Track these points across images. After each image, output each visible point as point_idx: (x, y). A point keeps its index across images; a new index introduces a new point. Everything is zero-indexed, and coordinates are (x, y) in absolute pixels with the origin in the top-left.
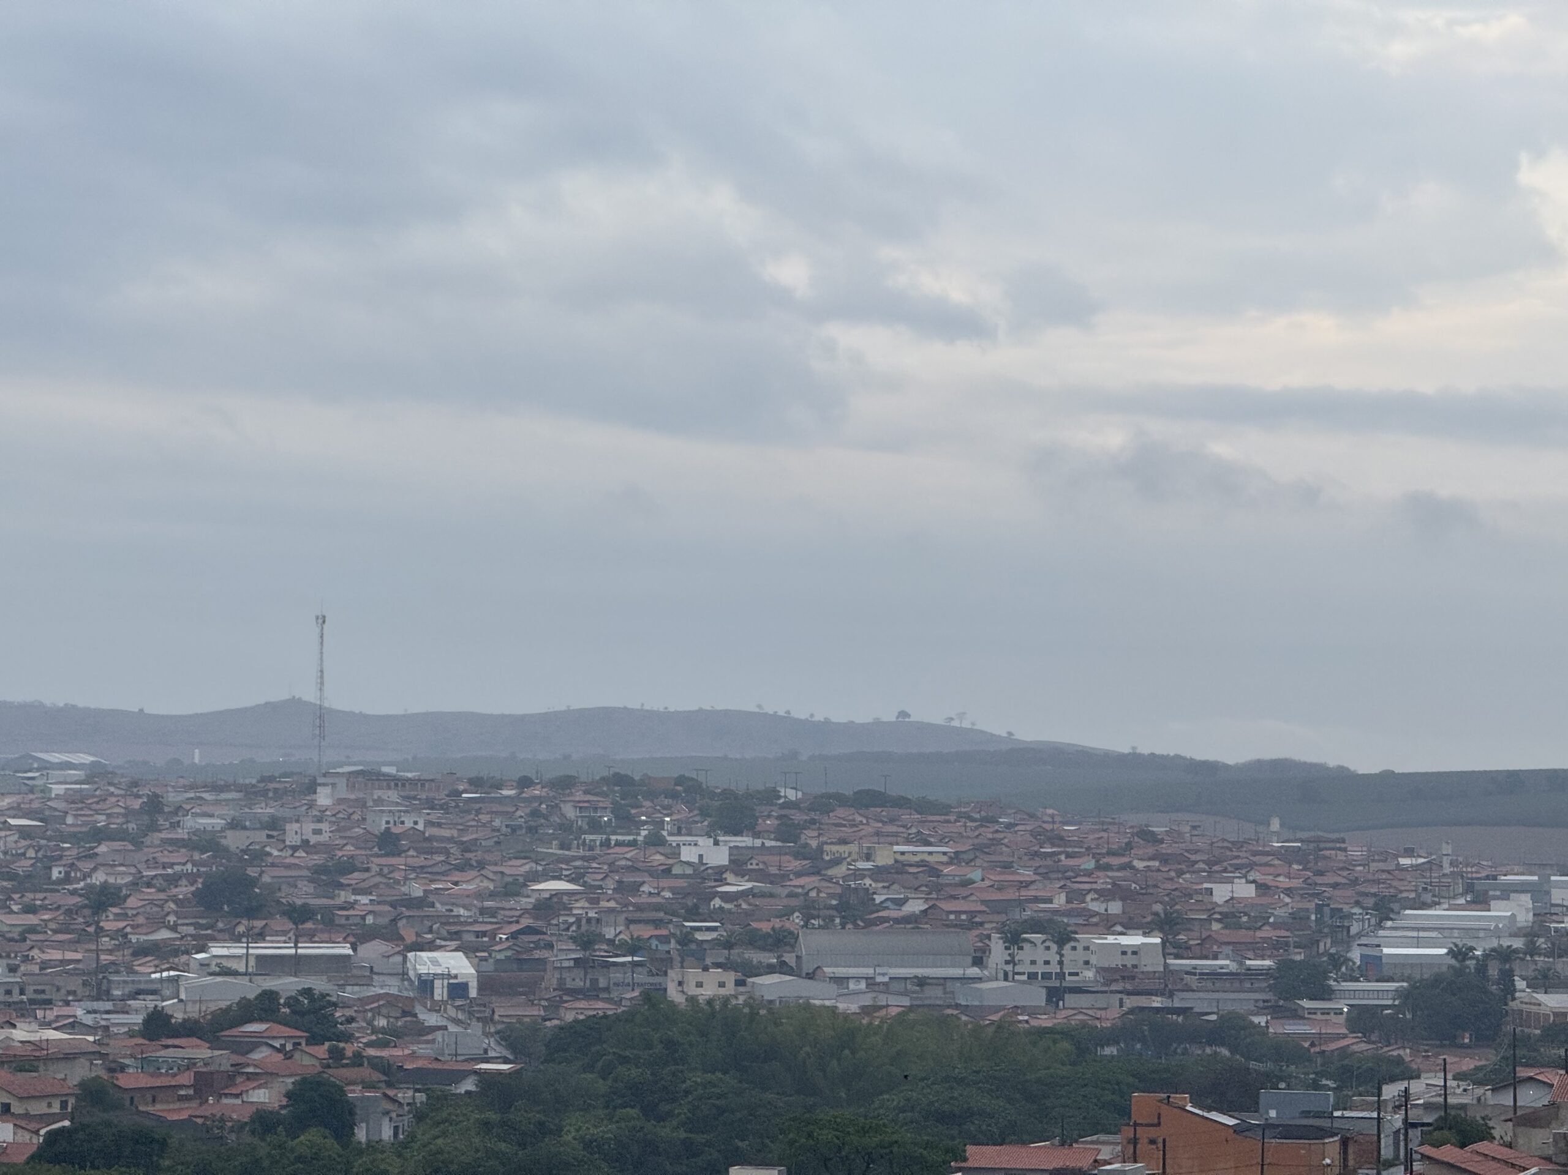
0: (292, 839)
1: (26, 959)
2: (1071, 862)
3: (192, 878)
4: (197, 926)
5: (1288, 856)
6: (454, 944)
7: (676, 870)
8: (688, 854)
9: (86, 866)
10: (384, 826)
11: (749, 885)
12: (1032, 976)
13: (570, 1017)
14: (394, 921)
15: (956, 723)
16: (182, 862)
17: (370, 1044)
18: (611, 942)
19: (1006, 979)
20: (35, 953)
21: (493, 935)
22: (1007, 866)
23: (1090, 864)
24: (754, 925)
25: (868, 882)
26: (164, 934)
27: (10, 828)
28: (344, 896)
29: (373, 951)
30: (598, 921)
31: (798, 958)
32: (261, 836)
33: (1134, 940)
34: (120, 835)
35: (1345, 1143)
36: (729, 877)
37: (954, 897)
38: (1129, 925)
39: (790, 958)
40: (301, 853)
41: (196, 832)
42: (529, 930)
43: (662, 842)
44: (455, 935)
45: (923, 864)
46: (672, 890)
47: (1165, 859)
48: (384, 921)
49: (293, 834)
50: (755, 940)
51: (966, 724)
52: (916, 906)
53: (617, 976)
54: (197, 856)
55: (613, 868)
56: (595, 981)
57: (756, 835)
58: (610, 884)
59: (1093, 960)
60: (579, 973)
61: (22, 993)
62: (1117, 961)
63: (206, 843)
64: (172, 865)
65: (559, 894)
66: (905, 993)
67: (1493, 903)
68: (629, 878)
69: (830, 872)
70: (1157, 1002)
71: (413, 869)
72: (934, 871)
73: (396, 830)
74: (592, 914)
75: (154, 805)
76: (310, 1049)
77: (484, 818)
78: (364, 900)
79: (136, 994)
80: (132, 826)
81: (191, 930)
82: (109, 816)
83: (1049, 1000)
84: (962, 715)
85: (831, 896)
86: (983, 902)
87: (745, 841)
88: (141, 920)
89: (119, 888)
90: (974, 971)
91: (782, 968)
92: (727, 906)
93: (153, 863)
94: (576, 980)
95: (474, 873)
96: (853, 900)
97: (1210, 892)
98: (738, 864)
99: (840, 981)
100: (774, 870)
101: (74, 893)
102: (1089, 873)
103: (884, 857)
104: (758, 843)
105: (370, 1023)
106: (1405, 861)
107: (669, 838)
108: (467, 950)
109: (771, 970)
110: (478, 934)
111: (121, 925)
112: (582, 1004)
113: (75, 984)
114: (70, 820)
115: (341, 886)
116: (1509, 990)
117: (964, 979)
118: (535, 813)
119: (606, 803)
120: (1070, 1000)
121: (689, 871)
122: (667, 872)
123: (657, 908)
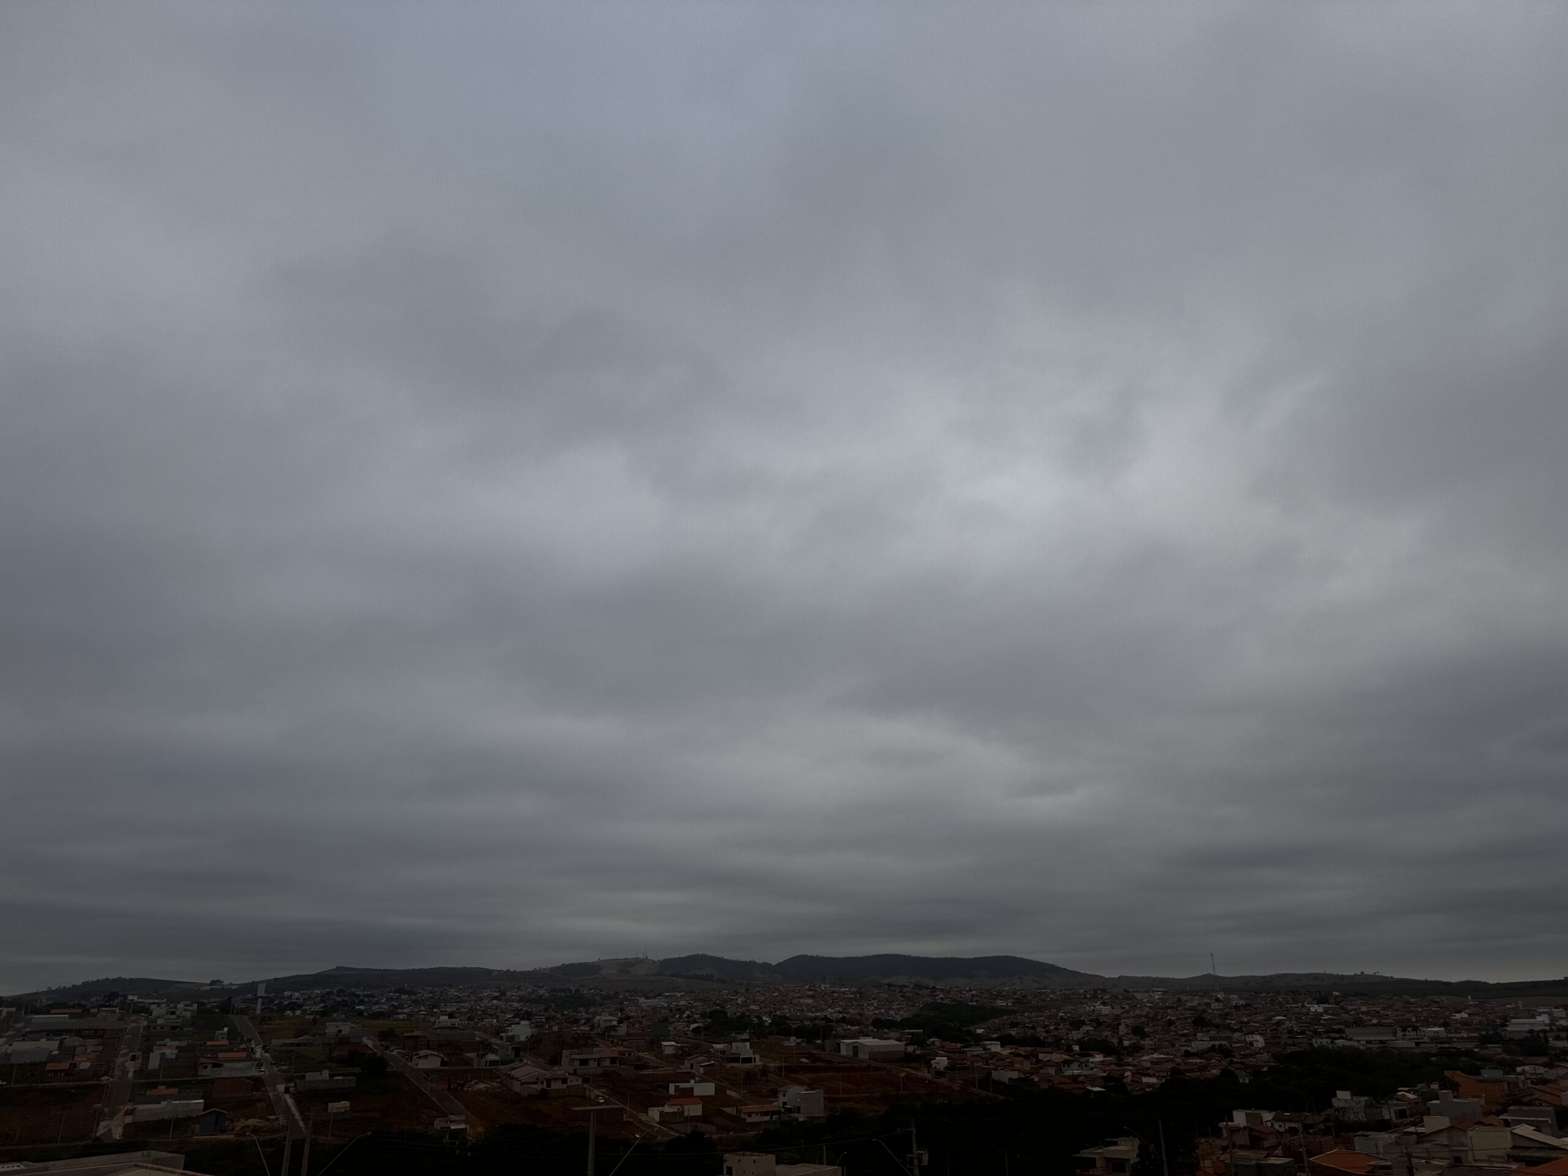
0: (1213, 1008)
1: (1155, 1038)
2: (1415, 1009)
3: (1191, 1018)
4: (1194, 1029)
5: (1475, 1006)
6: (1257, 1033)
7: (1310, 1013)
8: (1312, 1009)
9: (1166, 1015)
10: (1234, 1004)
11: (1330, 1017)
12: (1410, 1039)
13: (1289, 1051)
14: (1241, 1028)
15: (1377, 974)
16: (1188, 1014)
17: (1240, 1058)
18: (1297, 1032)
19: (1403, 1039)
20: (1156, 1036)
21: (1266, 1030)
22: (1398, 1010)
23: (1420, 1010)
24: (1333, 1027)
25: (1361, 1016)
26: (1186, 1031)
27: (1146, 1006)
28: (1228, 1021)
29: (1237, 1035)
30: (1292, 1027)
31: (1346, 1036)
32: (1205, 1007)
33: (1436, 1029)
34: (1172, 1008)
35: (1509, 1084)
36: (1324, 1015)
37: (1385, 1019)
38: (1435, 1025)
39: (1344, 1035)
40: (1215, 1011)
41: (1190, 1006)
42: (1275, 1029)
43: (1305, 1006)
44: (1257, 1031)
45: (1374, 1010)
46: (1310, 1018)
47: (1441, 1008)
48: (1238, 1027)
49: (1213, 1006)
50: (1334, 1031)
51: (1379, 974)
52: (1375, 1021)
53: (1299, 1040)
54: (1191, 1012)
55: (1294, 1013)
56: (1294, 1042)
57: (1329, 1004)
58: (1293, 1017)
59: (1426, 1034)
60: (1289, 1040)
61: (1155, 1046)
62: (1432, 1035)
63: (1192, 1008)
64: (1185, 1015)
65: (1281, 1020)
66: (1376, 1044)
67: (1537, 1017)
68: (1298, 1016)
69: (1351, 1013)
70: (1446, 1046)
71: (1244, 1014)
72: (1378, 1012)
73: (1238, 1005)
74: (1291, 1025)
75: (1179, 1000)
76: (1226, 1060)
77: (1259, 1001)
78: (1233, 1022)
79: (1182, 1046)
80: (1175, 1005)
81: (1192, 1030)
82: (1170, 1003)
83: (1416, 1045)
84: (1378, 972)
85: (1352, 1019)
86: (1393, 1020)
87: (1327, 1006)
88: (1180, 1028)
89: (1174, 1020)
90: (1394, 1038)
91: (1342, 1038)
92: (1325, 1022)
93: (1181, 1014)
94: (1290, 1041)
95: (1258, 1015)
96: (1358, 1020)
97: (1455, 1016)
98: (1326, 1011)
99: (1358, 1041)
100: (1336, 1013)
101: (1164, 1022)
102: (1421, 1012)
103: (1364, 1009)
104: (1330, 1006)
105: (1239, 1053)
106: (1509, 1006)
107: (1308, 1006)
108: (1261, 1034)
109: (1339, 1038)
110: (1263, 1030)
111: (1175, 1029)
112: (1292, 1048)
113: (1167, 1043)
114: (1160, 1004)
115: (1227, 1019)
116: (1547, 1041)
117: (1392, 1040)
118: (1272, 1000)
119: (1289, 997)
120: (1422, 1045)
121: (1313, 1014)
122: (1308, 1014)
123: (1307, 1023)
